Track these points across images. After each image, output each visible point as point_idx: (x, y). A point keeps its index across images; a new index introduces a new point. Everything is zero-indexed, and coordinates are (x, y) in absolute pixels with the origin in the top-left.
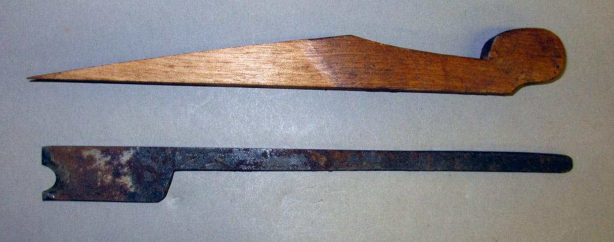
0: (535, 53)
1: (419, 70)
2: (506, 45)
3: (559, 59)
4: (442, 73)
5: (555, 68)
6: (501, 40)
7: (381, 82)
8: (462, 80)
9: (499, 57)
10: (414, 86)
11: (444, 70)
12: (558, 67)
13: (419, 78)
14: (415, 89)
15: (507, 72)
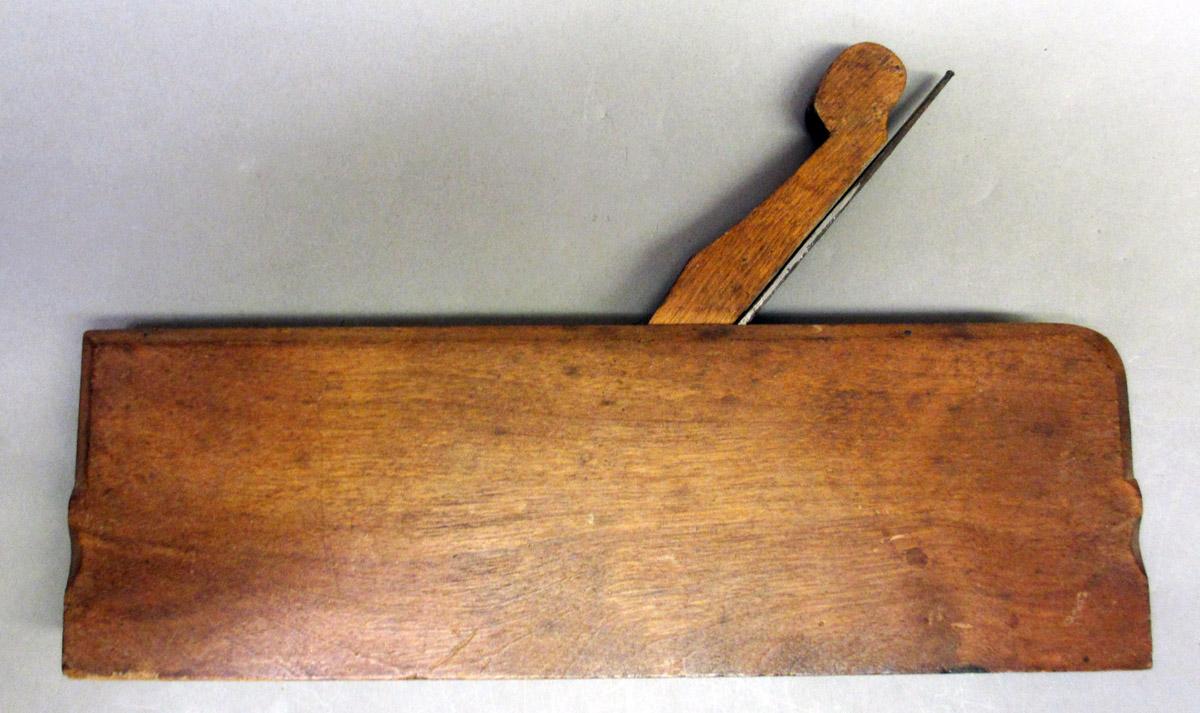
0: (865, 79)
1: (787, 215)
2: (832, 102)
3: (890, 60)
4: (809, 194)
5: (897, 71)
6: (822, 103)
7: (769, 266)
8: (833, 179)
9: (840, 120)
10: (801, 235)
11: (808, 188)
12: (897, 67)
13: (795, 222)
14: (806, 235)
15: (862, 125)
